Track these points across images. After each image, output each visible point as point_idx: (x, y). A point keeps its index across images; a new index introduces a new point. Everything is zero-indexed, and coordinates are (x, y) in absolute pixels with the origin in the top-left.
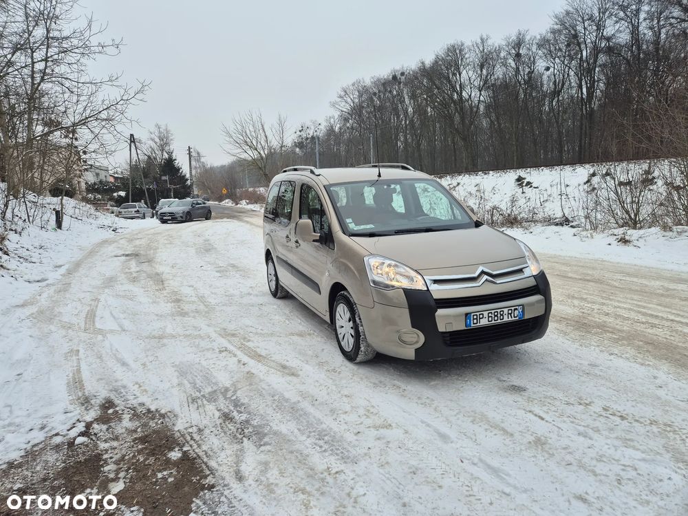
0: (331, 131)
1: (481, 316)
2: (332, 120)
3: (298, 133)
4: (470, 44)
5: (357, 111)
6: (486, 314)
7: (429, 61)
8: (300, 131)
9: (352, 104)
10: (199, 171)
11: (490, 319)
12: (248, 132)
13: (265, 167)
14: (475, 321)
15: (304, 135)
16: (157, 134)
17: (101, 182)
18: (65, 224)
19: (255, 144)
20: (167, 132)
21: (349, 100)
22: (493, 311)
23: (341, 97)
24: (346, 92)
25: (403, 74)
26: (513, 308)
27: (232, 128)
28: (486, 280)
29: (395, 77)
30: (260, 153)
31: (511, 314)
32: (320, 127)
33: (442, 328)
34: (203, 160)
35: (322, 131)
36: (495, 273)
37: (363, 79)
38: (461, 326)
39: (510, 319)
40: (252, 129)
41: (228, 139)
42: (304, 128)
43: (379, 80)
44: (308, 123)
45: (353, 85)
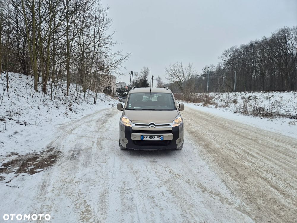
0: (219, 69)
1: (147, 137)
2: (221, 64)
3: (204, 70)
4: (293, 28)
5: (232, 60)
6: (148, 136)
7: (269, 36)
8: (205, 69)
9: (229, 57)
10: (159, 85)
11: (150, 138)
12: (175, 70)
13: (181, 85)
14: (144, 138)
15: (206, 71)
16: (144, 71)
17: (122, 88)
18: (97, 102)
19: (178, 75)
20: (148, 70)
21: (228, 56)
22: (151, 136)
23: (224, 54)
24: (226, 52)
25: (256, 43)
26: (159, 136)
27: (169, 69)
28: (152, 126)
29: (252, 45)
30: (180, 79)
31: (158, 138)
32: (215, 67)
33: (132, 139)
34: (161, 81)
35: (214, 70)
36: (156, 124)
37: (236, 46)
38: (139, 139)
39: (158, 139)
40: (177, 69)
41: (167, 73)
42: (207, 68)
43: (244, 46)
44: (209, 66)
45: (231, 49)
